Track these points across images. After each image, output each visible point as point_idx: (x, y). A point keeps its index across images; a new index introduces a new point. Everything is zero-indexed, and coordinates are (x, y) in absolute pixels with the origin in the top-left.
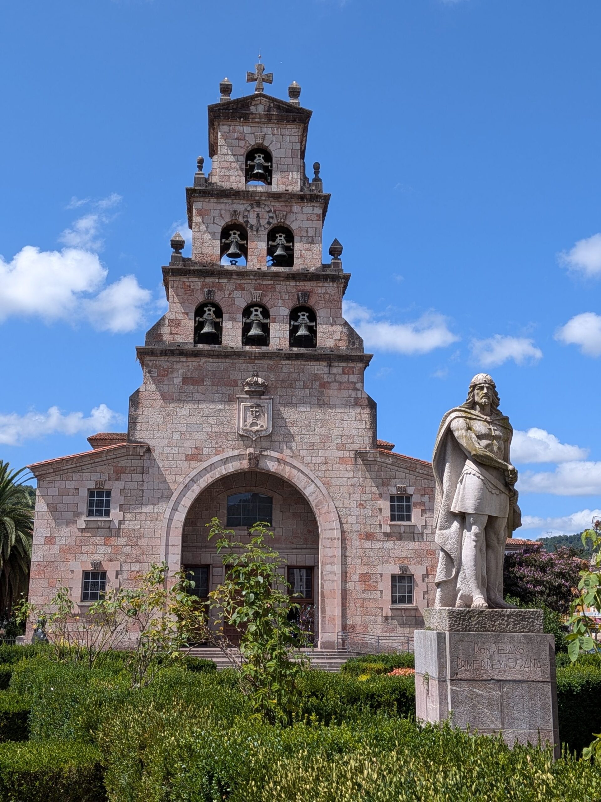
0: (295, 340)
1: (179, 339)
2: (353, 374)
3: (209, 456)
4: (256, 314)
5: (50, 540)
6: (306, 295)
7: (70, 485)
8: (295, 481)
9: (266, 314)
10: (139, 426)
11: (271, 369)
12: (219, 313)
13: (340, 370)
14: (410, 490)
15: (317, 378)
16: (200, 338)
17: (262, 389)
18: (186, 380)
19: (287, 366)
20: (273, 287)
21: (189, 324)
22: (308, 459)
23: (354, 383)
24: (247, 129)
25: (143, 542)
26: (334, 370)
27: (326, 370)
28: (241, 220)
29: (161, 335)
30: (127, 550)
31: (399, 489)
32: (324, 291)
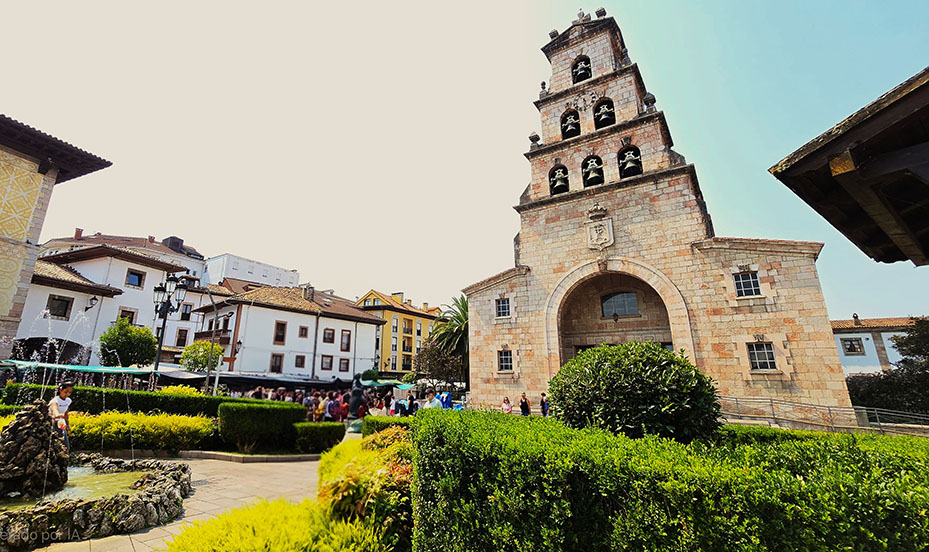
1: (540, 196)
2: (679, 184)
5: (478, 333)
6: (628, 139)
8: (639, 275)
9: (599, 162)
10: (521, 256)
11: (608, 198)
12: (565, 172)
13: (666, 184)
14: (754, 268)
15: (646, 195)
17: (602, 213)
18: (548, 221)
19: (620, 193)
20: (602, 142)
21: (546, 184)
22: (648, 257)
23: (681, 191)
24: (570, 51)
25: (532, 330)
26: (661, 186)
27: (654, 187)
28: (573, 107)
29: (529, 197)
30: (522, 336)
31: (740, 268)
32: (642, 131)
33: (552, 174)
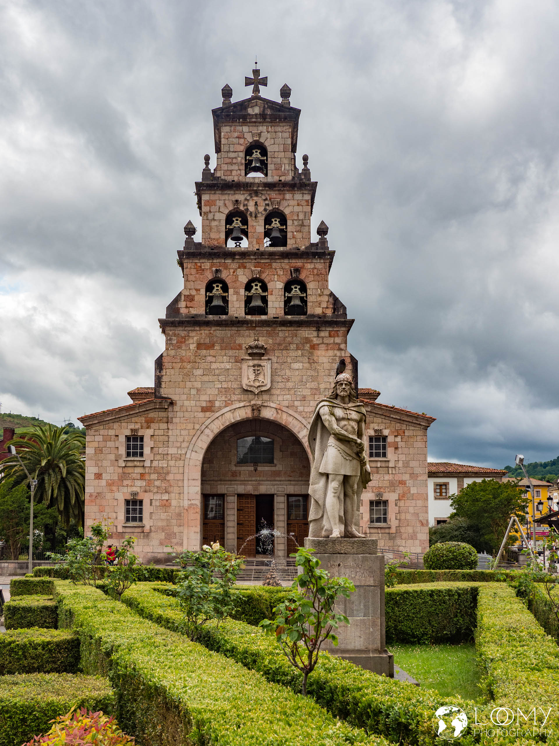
0: (289, 308)
1: (193, 311)
2: (338, 336)
3: (220, 408)
4: (256, 289)
5: (98, 476)
6: (297, 270)
7: (112, 432)
8: (290, 426)
9: (264, 288)
10: (163, 385)
11: (269, 335)
12: (225, 289)
13: (327, 334)
14: (386, 432)
15: (308, 340)
16: (211, 309)
17: (262, 351)
18: (199, 346)
19: (283, 333)
20: (270, 265)
21: (201, 297)
22: (301, 409)
23: (339, 344)
24: (245, 129)
25: (170, 477)
26: (322, 334)
27: (315, 334)
28: (242, 208)
29: (178, 309)
30: (157, 483)
31: (376, 431)
32: (312, 266)
33: (209, 288)
